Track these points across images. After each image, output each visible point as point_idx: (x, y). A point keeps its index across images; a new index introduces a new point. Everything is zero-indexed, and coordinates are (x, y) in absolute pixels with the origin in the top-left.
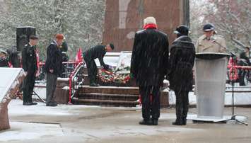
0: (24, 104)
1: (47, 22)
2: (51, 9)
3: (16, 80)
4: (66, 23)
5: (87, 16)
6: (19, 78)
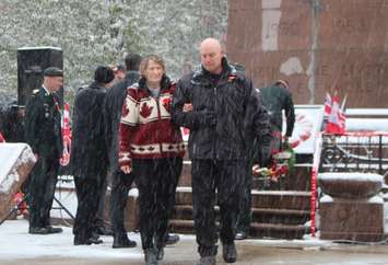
0: (30, 232)
1: (92, 38)
2: (99, 7)
3: (11, 172)
4: (138, 39)
5: (185, 22)
6: (19, 168)
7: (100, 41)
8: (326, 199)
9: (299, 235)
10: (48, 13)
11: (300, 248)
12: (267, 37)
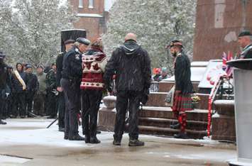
7: (164, 25)
8: (216, 115)
9: (201, 137)
10: (138, 11)
11: (198, 145)
12: (217, 20)
